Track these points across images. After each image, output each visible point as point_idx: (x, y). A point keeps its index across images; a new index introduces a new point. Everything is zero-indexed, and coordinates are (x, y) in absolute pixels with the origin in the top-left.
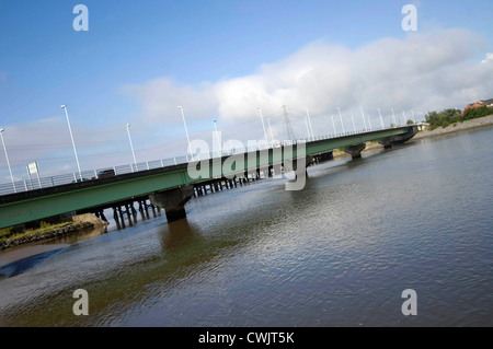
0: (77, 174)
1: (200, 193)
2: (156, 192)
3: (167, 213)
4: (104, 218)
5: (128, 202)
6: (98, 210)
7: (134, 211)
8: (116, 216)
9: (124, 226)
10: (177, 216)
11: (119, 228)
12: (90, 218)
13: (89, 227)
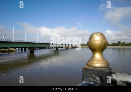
0: (13, 40)
1: (37, 49)
2: (29, 47)
3: (30, 52)
4: (16, 50)
5: (22, 48)
6: (15, 48)
7: (23, 50)
8: (19, 50)
9: (20, 52)
10: (32, 52)
11: (19, 52)
12: (13, 49)
13: (13, 51)
